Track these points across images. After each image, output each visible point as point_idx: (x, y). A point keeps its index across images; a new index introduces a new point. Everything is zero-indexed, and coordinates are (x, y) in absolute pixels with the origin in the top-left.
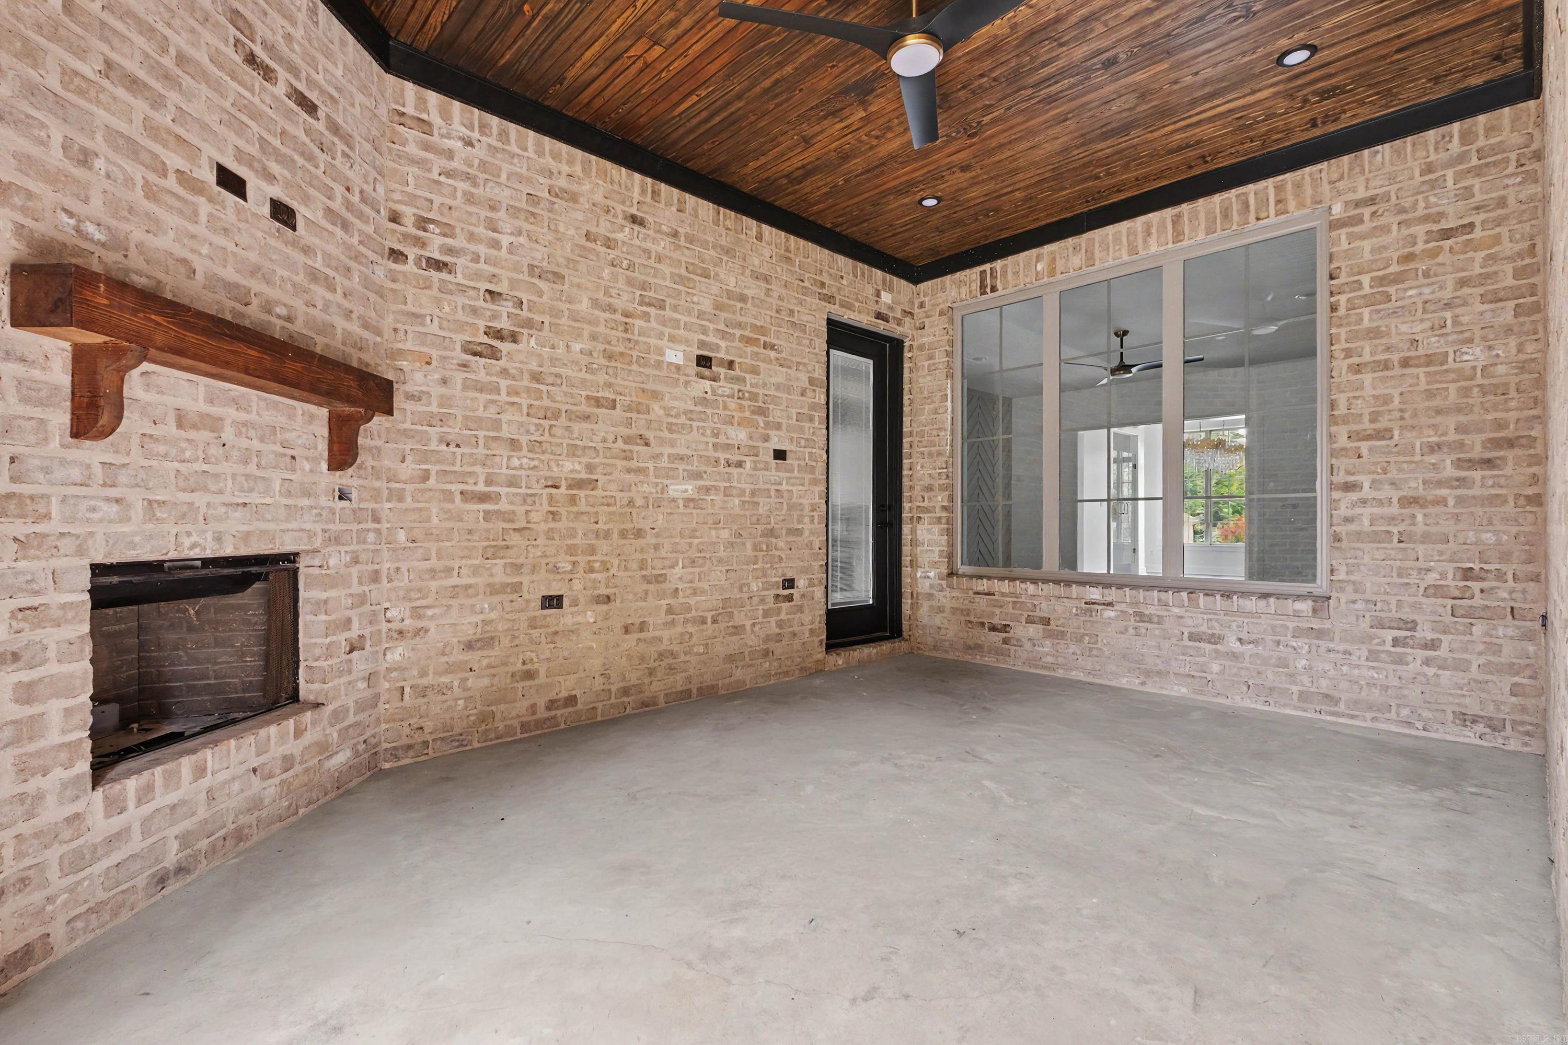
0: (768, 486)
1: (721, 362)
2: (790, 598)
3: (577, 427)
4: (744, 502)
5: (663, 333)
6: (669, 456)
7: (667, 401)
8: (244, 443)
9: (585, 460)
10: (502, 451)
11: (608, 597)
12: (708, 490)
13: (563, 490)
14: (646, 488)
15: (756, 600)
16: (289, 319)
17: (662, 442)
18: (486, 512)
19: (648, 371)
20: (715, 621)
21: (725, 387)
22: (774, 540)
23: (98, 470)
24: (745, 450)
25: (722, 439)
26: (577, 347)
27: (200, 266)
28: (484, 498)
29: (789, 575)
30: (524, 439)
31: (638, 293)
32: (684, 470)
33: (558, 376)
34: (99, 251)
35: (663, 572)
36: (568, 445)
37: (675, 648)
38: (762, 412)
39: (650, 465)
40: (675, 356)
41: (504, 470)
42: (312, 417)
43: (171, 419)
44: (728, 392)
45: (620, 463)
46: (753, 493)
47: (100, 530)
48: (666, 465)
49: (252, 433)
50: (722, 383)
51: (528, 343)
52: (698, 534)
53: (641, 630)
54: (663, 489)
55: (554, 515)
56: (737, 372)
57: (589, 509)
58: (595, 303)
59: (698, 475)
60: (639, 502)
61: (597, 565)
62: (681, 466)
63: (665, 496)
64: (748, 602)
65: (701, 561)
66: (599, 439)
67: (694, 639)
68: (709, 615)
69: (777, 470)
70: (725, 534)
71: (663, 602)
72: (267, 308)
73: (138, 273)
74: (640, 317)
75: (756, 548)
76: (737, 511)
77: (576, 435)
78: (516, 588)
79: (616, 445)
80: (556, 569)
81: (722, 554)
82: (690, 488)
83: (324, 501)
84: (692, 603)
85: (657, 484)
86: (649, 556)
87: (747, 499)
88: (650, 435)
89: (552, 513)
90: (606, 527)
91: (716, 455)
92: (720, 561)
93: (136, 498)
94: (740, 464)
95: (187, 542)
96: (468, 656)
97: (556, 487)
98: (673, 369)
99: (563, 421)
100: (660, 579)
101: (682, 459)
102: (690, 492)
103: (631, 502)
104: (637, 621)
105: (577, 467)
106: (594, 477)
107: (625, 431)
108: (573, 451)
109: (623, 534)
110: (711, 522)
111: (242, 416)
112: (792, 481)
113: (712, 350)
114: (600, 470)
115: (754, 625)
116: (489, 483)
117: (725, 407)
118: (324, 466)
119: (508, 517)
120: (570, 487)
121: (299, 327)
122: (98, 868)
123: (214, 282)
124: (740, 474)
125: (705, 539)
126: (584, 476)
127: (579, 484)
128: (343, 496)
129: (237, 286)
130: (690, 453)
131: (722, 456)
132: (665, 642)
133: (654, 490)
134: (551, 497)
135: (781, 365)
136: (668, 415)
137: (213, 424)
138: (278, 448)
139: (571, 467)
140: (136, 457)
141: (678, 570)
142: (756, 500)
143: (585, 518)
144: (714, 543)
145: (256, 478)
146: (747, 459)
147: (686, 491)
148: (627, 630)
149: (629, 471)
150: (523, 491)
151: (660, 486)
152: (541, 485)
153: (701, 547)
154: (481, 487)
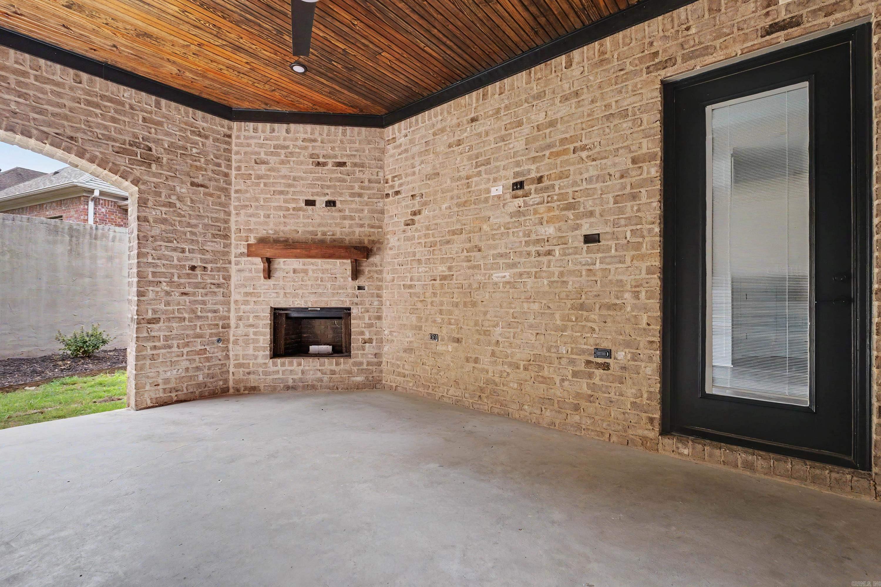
0: (579, 267)
1: (532, 181)
2: (606, 367)
3: (444, 248)
4: (553, 282)
5: (489, 179)
6: (493, 255)
7: (493, 220)
8: (315, 275)
9: (448, 264)
10: (415, 265)
11: (458, 339)
12: (521, 275)
13: (438, 281)
14: (479, 277)
15: (564, 361)
16: (333, 235)
17: (490, 247)
18: (410, 293)
19: (481, 206)
20: (526, 369)
21: (534, 198)
22: (585, 313)
23: (272, 286)
24: (555, 242)
25: (533, 237)
26: (444, 207)
27: (300, 230)
28: (410, 287)
29: (605, 345)
30: (423, 259)
31: (474, 162)
32: (503, 263)
33: (436, 224)
34: (272, 236)
35: (488, 329)
36: (441, 258)
37: (497, 380)
38: (570, 207)
39: (481, 263)
40: (496, 190)
41: (416, 274)
42: (345, 263)
43: (292, 272)
44: (538, 200)
45: (465, 264)
46: (561, 274)
47: (272, 300)
48: (492, 261)
49: (318, 272)
50: (533, 196)
51: (425, 212)
52: (513, 306)
53: (476, 362)
54: (489, 276)
55: (435, 294)
56: (546, 183)
57: (449, 290)
58: (453, 179)
59: (514, 265)
60: (475, 286)
61: (453, 321)
62: (501, 261)
63: (490, 281)
64: (556, 361)
65: (515, 324)
66: (454, 252)
67: (511, 376)
68: (522, 364)
69: (588, 251)
70: (536, 307)
71: (489, 348)
72: (324, 234)
73: (282, 237)
74: (475, 176)
75: (566, 318)
76: (547, 288)
77: (444, 252)
78: (420, 328)
79: (463, 254)
80: (434, 321)
81: (531, 320)
82: (507, 274)
83: (350, 291)
84: (509, 352)
85: (485, 274)
86: (480, 318)
87: (556, 279)
88: (482, 245)
89: (433, 293)
90: (457, 301)
91: (528, 249)
92: (531, 326)
93: (282, 292)
94: (549, 253)
95: (296, 303)
96: (404, 355)
97: (435, 280)
98: (496, 199)
99: (438, 246)
100: (487, 333)
101: (502, 256)
102: (508, 277)
103: (470, 285)
104: (474, 356)
105: (444, 269)
106: (452, 273)
107: (468, 245)
108: (443, 261)
109: (465, 304)
110: (523, 297)
111: (315, 267)
112: (608, 260)
113: (524, 175)
114: (454, 269)
115: (563, 380)
116: (411, 280)
117: (536, 212)
118: (350, 279)
119: (416, 295)
120: (441, 280)
121: (338, 236)
122: (271, 377)
123: (304, 232)
124: (549, 262)
125: (518, 309)
126: (447, 273)
127: (444, 278)
128: (360, 288)
129: (312, 231)
130: (508, 251)
131: (533, 249)
132: (490, 374)
133: (483, 278)
134: (433, 285)
135: (594, 160)
136: (492, 230)
137: (306, 272)
138: (329, 275)
139: (442, 269)
140: (281, 283)
141: (499, 330)
142: (565, 279)
143: (447, 295)
144: (525, 313)
145: (320, 285)
146: (557, 248)
147: (504, 277)
148: (467, 360)
149: (469, 268)
150: (423, 283)
151: (488, 275)
152: (430, 279)
153: (515, 315)
154: (409, 283)
